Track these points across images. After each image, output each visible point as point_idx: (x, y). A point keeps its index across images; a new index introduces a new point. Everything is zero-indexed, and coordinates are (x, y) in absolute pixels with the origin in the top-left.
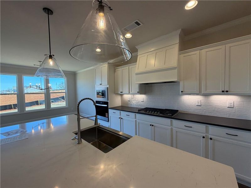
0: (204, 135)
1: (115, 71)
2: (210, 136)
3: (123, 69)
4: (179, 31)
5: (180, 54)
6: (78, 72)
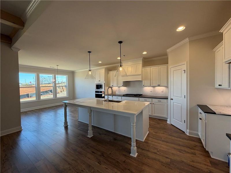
0: (151, 103)
1: (108, 73)
2: (153, 103)
3: (113, 72)
4: (142, 58)
5: (142, 68)
6: (76, 71)
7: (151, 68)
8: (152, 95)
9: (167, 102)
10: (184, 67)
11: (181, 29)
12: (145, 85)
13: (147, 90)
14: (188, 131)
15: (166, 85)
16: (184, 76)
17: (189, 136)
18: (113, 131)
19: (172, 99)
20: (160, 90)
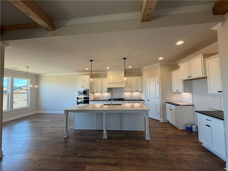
6: (43, 75)
7: (131, 78)
8: (131, 98)
9: (144, 103)
10: (157, 80)
11: (161, 58)
12: (127, 91)
13: (127, 95)
14: (162, 119)
15: (141, 91)
16: (158, 85)
17: (163, 122)
18: (119, 130)
19: (149, 100)
20: (136, 95)
